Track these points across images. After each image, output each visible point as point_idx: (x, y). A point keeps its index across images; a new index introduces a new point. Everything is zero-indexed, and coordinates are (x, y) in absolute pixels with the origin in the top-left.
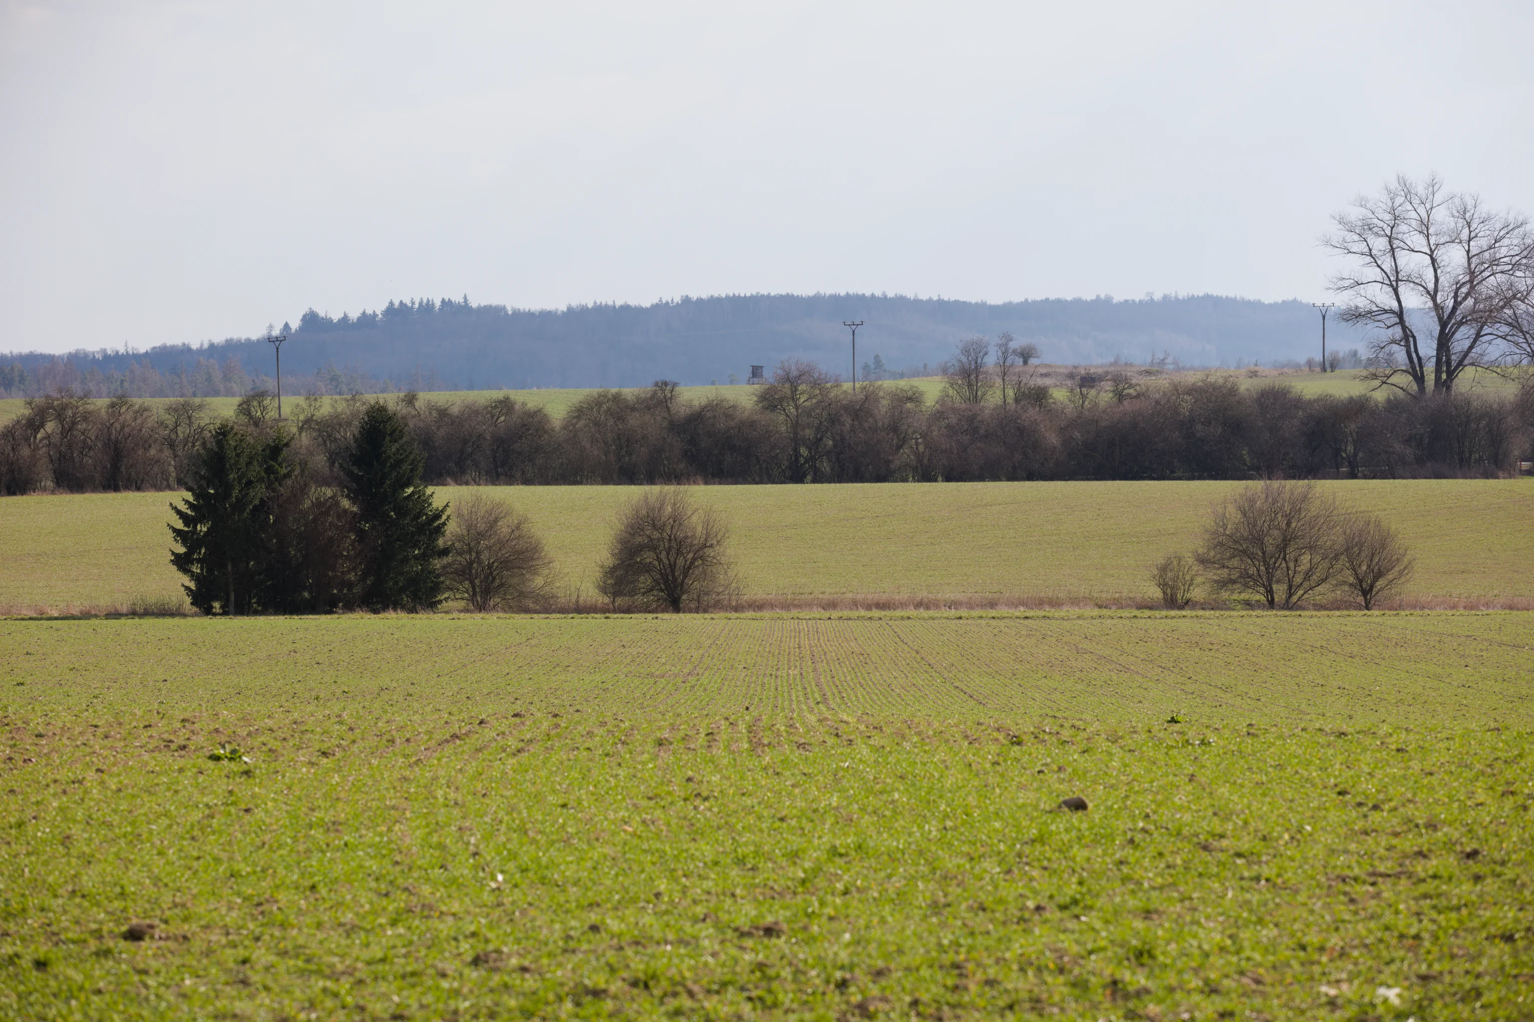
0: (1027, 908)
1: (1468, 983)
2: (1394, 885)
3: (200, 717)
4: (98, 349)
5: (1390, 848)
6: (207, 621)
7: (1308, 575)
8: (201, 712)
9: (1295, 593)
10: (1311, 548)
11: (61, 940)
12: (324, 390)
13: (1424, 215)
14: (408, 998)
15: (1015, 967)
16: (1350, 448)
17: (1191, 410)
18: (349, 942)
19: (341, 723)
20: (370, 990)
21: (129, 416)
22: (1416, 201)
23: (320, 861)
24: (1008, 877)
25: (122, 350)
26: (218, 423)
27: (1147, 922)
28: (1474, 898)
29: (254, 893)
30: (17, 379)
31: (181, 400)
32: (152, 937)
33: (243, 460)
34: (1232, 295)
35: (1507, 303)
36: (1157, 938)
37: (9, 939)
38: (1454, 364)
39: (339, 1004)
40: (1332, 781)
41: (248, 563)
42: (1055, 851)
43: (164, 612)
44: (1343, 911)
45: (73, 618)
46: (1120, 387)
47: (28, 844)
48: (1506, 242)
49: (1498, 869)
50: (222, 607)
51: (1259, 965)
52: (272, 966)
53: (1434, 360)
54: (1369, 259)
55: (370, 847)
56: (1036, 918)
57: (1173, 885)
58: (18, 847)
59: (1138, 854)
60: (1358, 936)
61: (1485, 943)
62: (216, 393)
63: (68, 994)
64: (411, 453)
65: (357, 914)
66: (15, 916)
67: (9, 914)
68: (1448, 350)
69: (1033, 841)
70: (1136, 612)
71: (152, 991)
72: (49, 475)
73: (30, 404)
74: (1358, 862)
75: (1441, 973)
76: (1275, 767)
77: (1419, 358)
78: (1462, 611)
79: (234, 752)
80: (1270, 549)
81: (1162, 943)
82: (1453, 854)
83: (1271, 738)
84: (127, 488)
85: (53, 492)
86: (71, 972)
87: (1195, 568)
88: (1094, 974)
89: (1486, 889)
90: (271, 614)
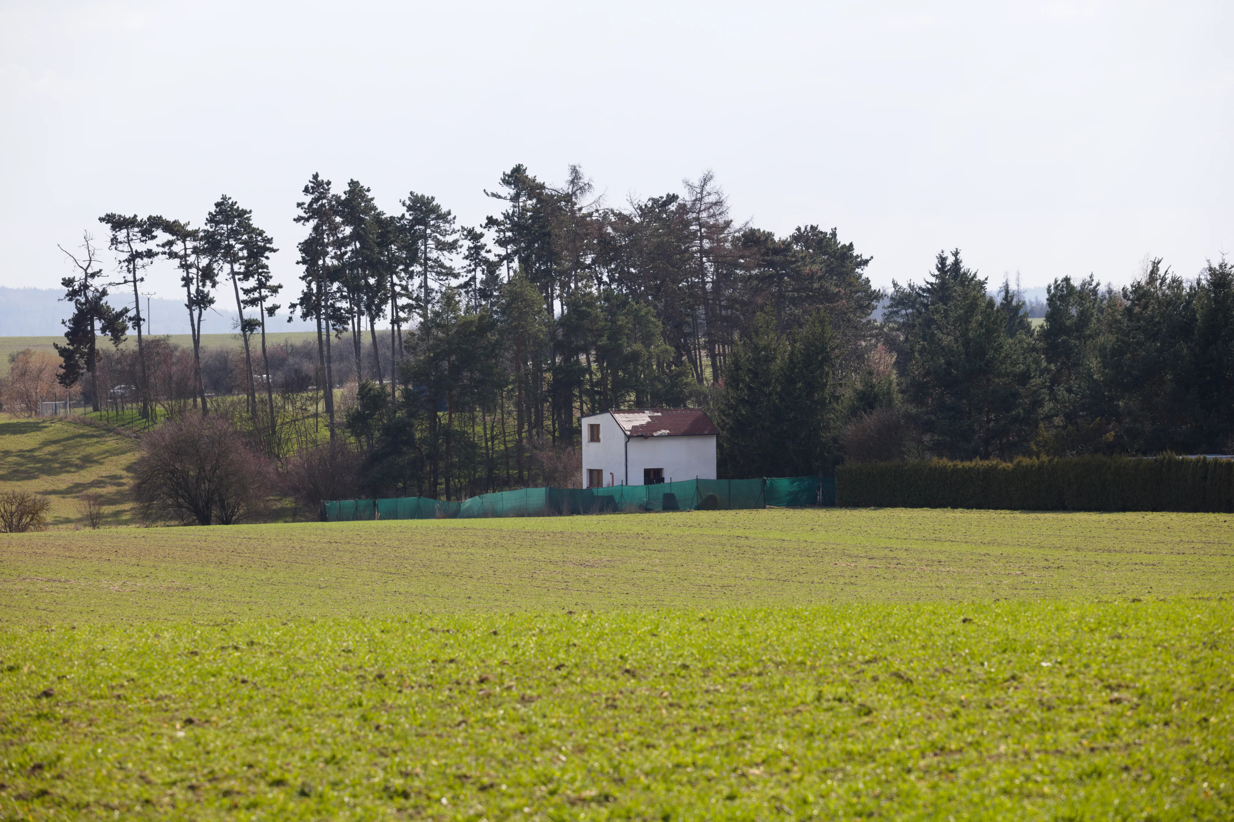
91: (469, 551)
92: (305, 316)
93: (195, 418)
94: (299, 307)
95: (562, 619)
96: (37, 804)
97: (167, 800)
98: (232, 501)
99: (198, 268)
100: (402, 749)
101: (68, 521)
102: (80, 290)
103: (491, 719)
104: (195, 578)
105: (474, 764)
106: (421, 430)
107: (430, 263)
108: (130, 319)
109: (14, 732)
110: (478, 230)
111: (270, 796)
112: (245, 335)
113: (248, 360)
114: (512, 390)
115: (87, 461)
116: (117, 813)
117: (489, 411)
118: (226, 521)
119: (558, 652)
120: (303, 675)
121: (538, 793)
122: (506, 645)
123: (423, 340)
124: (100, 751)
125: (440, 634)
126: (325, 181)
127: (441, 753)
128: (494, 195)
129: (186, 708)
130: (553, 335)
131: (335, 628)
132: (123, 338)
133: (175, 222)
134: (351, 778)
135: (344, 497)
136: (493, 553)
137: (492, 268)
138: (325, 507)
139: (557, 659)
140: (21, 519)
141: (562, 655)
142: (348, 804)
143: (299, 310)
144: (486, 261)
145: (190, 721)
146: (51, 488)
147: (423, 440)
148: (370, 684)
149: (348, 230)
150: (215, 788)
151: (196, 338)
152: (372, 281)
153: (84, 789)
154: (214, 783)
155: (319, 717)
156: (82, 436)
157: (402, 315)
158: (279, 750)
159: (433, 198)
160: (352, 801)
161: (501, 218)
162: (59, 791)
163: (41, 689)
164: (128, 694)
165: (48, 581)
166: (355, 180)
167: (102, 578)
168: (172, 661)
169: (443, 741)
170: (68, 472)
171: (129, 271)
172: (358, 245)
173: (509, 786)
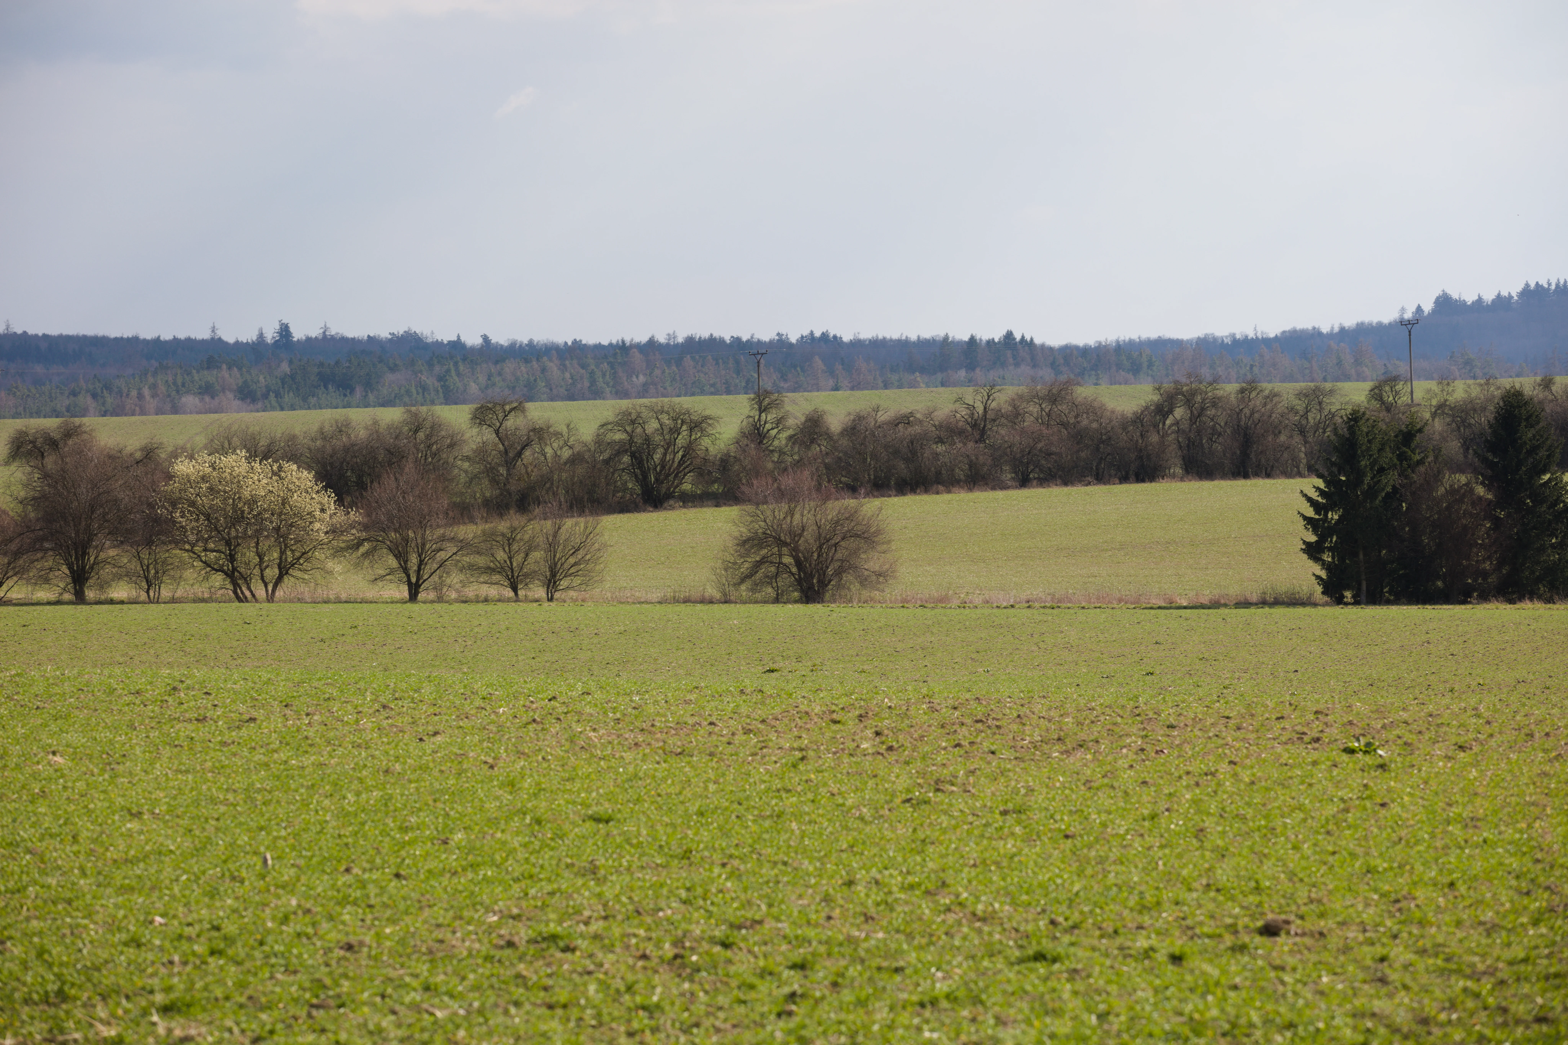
3: (1333, 709)
4: (1227, 334)
6: (1338, 610)
8: (1334, 703)
11: (1195, 934)
12: (1457, 373)
14: (1553, 1000)
18: (1490, 941)
19: (1478, 716)
20: (1512, 991)
21: (1258, 402)
23: (1458, 857)
25: (1251, 335)
26: (1349, 408)
29: (1391, 889)
30: (1145, 365)
31: (1312, 385)
32: (1288, 933)
33: (1375, 447)
37: (1144, 932)
39: (1480, 1005)
41: (1380, 552)
43: (1294, 601)
45: (1203, 607)
47: (1162, 836)
50: (1353, 597)
52: (1411, 965)
55: (1510, 843)
58: (1152, 839)
62: (1347, 378)
63: (1204, 989)
64: (1547, 439)
65: (1498, 913)
66: (1150, 909)
67: (1144, 907)
71: (1289, 988)
72: (1179, 462)
73: (1159, 389)
79: (1368, 744)
84: (1257, 475)
85: (1182, 479)
86: (1207, 968)
90: (1405, 604)
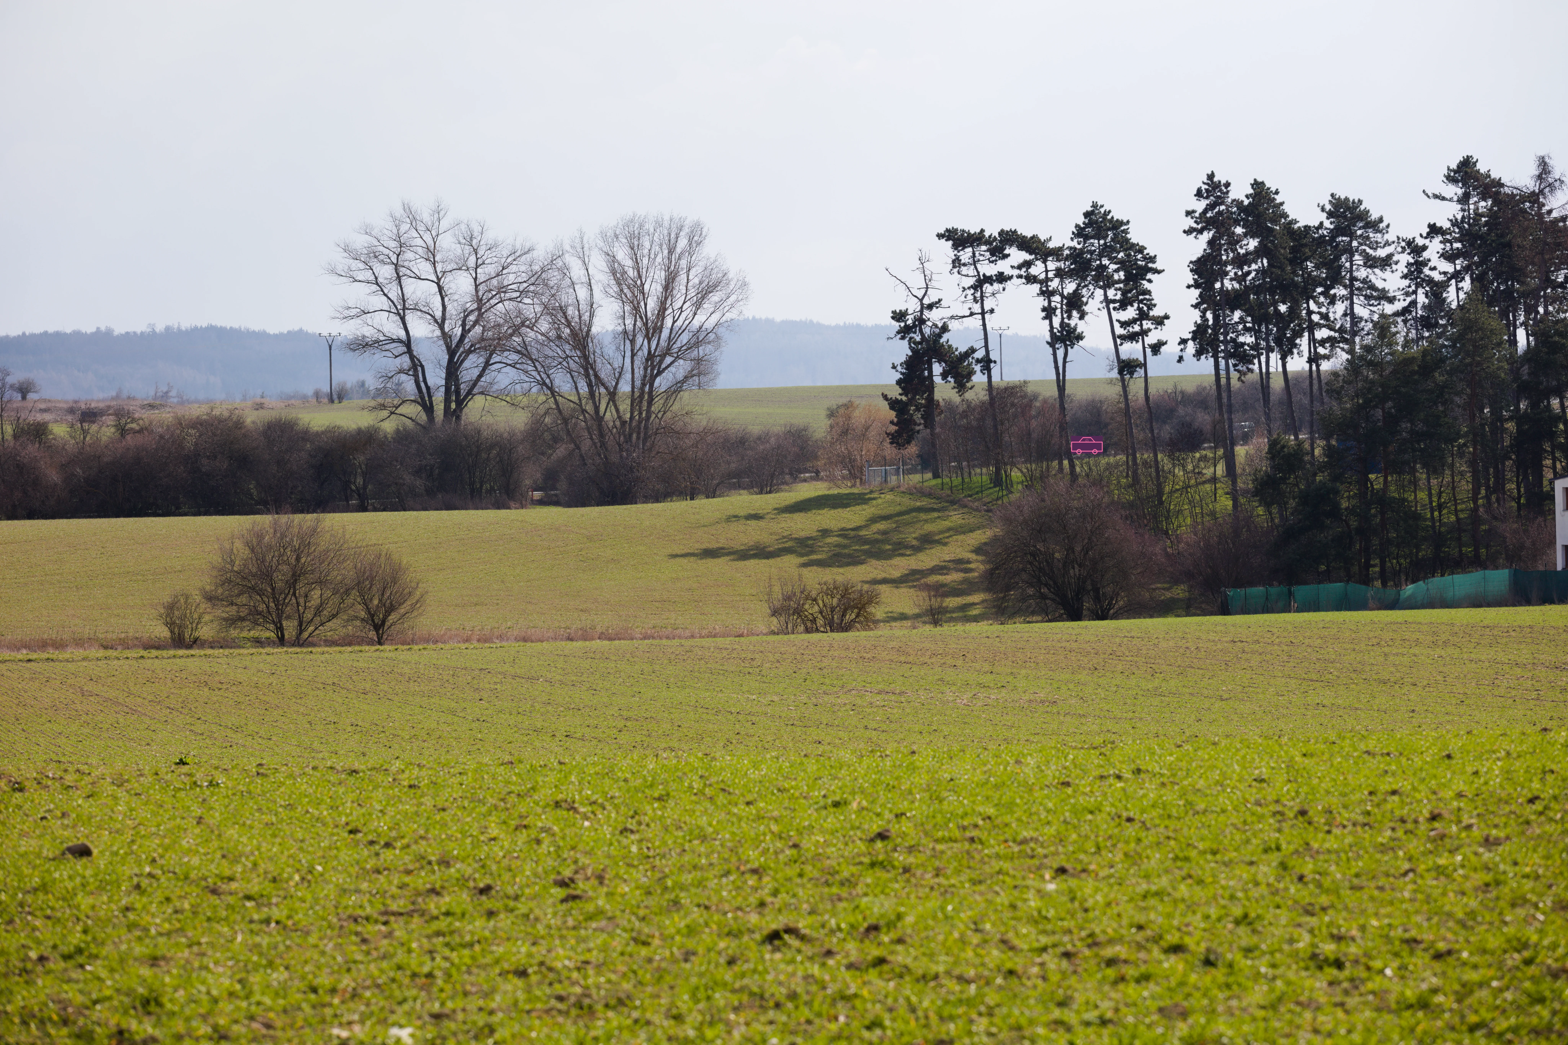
0: (30, 959)
1: (481, 1020)
2: (406, 923)
5: (401, 887)
7: (318, 611)
9: (305, 630)
10: (321, 583)
13: (430, 242)
15: (17, 1020)
16: (360, 481)
17: (196, 444)
22: (421, 228)
24: (9, 928)
27: (155, 969)
28: (487, 933)
34: (236, 326)
35: (516, 330)
36: (164, 985)
38: (463, 393)
40: (344, 819)
42: (58, 899)
44: (355, 952)
46: (123, 421)
48: (513, 268)
49: (511, 904)
51: (270, 1009)
53: (443, 389)
54: (375, 288)
56: (39, 969)
57: (181, 931)
59: (144, 900)
60: (371, 976)
61: (499, 979)
68: (457, 379)
69: (36, 890)
70: (142, 653)
74: (370, 901)
75: (454, 1011)
76: (285, 807)
77: (428, 388)
78: (476, 644)
80: (279, 585)
81: (169, 990)
82: (466, 891)
83: (281, 777)
87: (203, 606)
88: (99, 1025)
89: (500, 925)
91: (1412, 651)
92: (1198, 354)
93: (1061, 485)
94: (1190, 343)
95: (1535, 738)
96: (872, 975)
97: (1035, 970)
98: (1109, 590)
99: (1062, 295)
100: (1332, 906)
101: (903, 617)
102: (914, 326)
103: (1446, 868)
104: (1064, 687)
105: (1425, 924)
106: (1349, 497)
107: (1357, 284)
108: (978, 361)
109: (842, 884)
110: (1420, 242)
111: (1166, 965)
112: (1123, 380)
113: (1127, 411)
114: (1465, 445)
115: (927, 541)
116: (973, 987)
117: (1435, 472)
118: (1102, 615)
119: (1531, 781)
120: (1205, 812)
121: (1510, 963)
122: (1463, 772)
123: (1349, 383)
124: (950, 908)
125: (1379, 758)
126: (1223, 182)
127: (1383, 911)
128: (1436, 196)
129: (1056, 853)
130: (1515, 373)
131: (1243, 752)
132: (969, 385)
133: (1033, 237)
134: (1269, 942)
135: (1252, 584)
136: (1443, 653)
137: (1437, 290)
138: (1226, 596)
139: (1530, 790)
140: (844, 615)
141: (1536, 785)
142: (1265, 976)
143: (1191, 347)
144: (1431, 281)
145: (1062, 871)
146: (881, 575)
147: (1351, 511)
148: (1290, 823)
149: (1252, 244)
150: (1097, 955)
151: (1061, 384)
152: (1283, 308)
153: (931, 956)
154: (1095, 949)
155: (1226, 864)
156: (919, 510)
157: (1321, 350)
158: (1176, 907)
159: (1360, 202)
160: (1271, 972)
161: (1446, 225)
162: (900, 959)
163: (875, 829)
164: (984, 836)
165: (879, 693)
166: (1259, 180)
167: (946, 689)
168: (1038, 794)
169: (1387, 896)
170: (903, 555)
171: (975, 300)
172: (1265, 261)
173: (1471, 954)
